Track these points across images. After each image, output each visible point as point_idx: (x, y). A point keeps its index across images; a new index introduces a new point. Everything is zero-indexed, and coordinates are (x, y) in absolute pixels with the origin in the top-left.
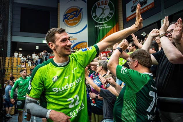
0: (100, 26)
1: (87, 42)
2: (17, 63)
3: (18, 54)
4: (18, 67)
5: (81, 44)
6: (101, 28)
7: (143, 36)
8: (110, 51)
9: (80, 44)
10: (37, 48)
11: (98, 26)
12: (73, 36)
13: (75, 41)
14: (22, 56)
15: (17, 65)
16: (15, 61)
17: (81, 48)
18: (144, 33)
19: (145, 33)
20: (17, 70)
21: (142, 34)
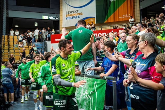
2: (14, 42)
3: (14, 32)
4: (15, 47)
10: (36, 24)
12: (78, 10)
13: (80, 16)
15: (14, 44)
16: (11, 40)
20: (14, 50)
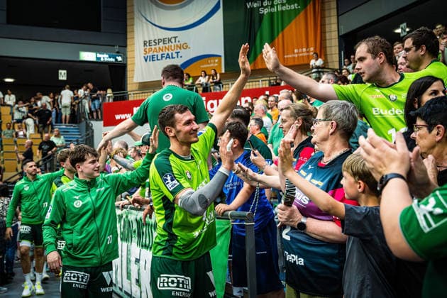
0: (262, 6)
1: (220, 56)
4: (5, 137)
5: (203, 65)
6: (266, 11)
7: (401, 35)
9: (199, 62)
11: (255, 5)
17: (203, 74)
18: (405, 24)
19: (408, 27)
21: (398, 31)
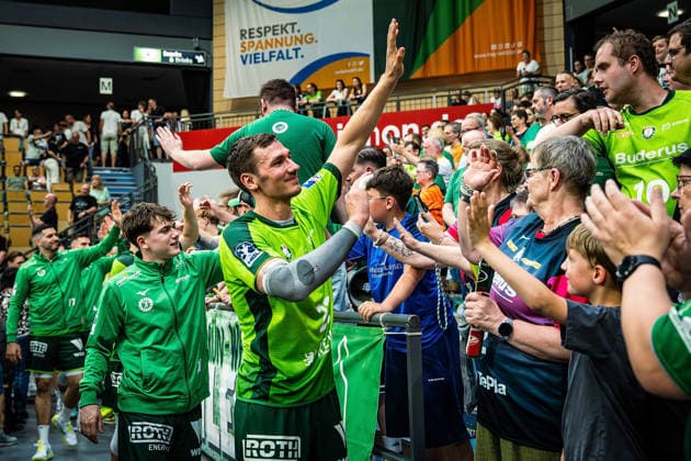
1: (368, 56)
2: (3, 166)
3: (5, 120)
4: (10, 188)
5: (340, 68)
7: (670, 22)
8: (493, 100)
9: (332, 65)
10: (106, 86)
12: (293, 24)
13: (305, 48)
14: (26, 128)
15: (3, 177)
17: (339, 85)
18: (675, 3)
19: (680, 7)
20: (6, 204)
21: (665, 14)
